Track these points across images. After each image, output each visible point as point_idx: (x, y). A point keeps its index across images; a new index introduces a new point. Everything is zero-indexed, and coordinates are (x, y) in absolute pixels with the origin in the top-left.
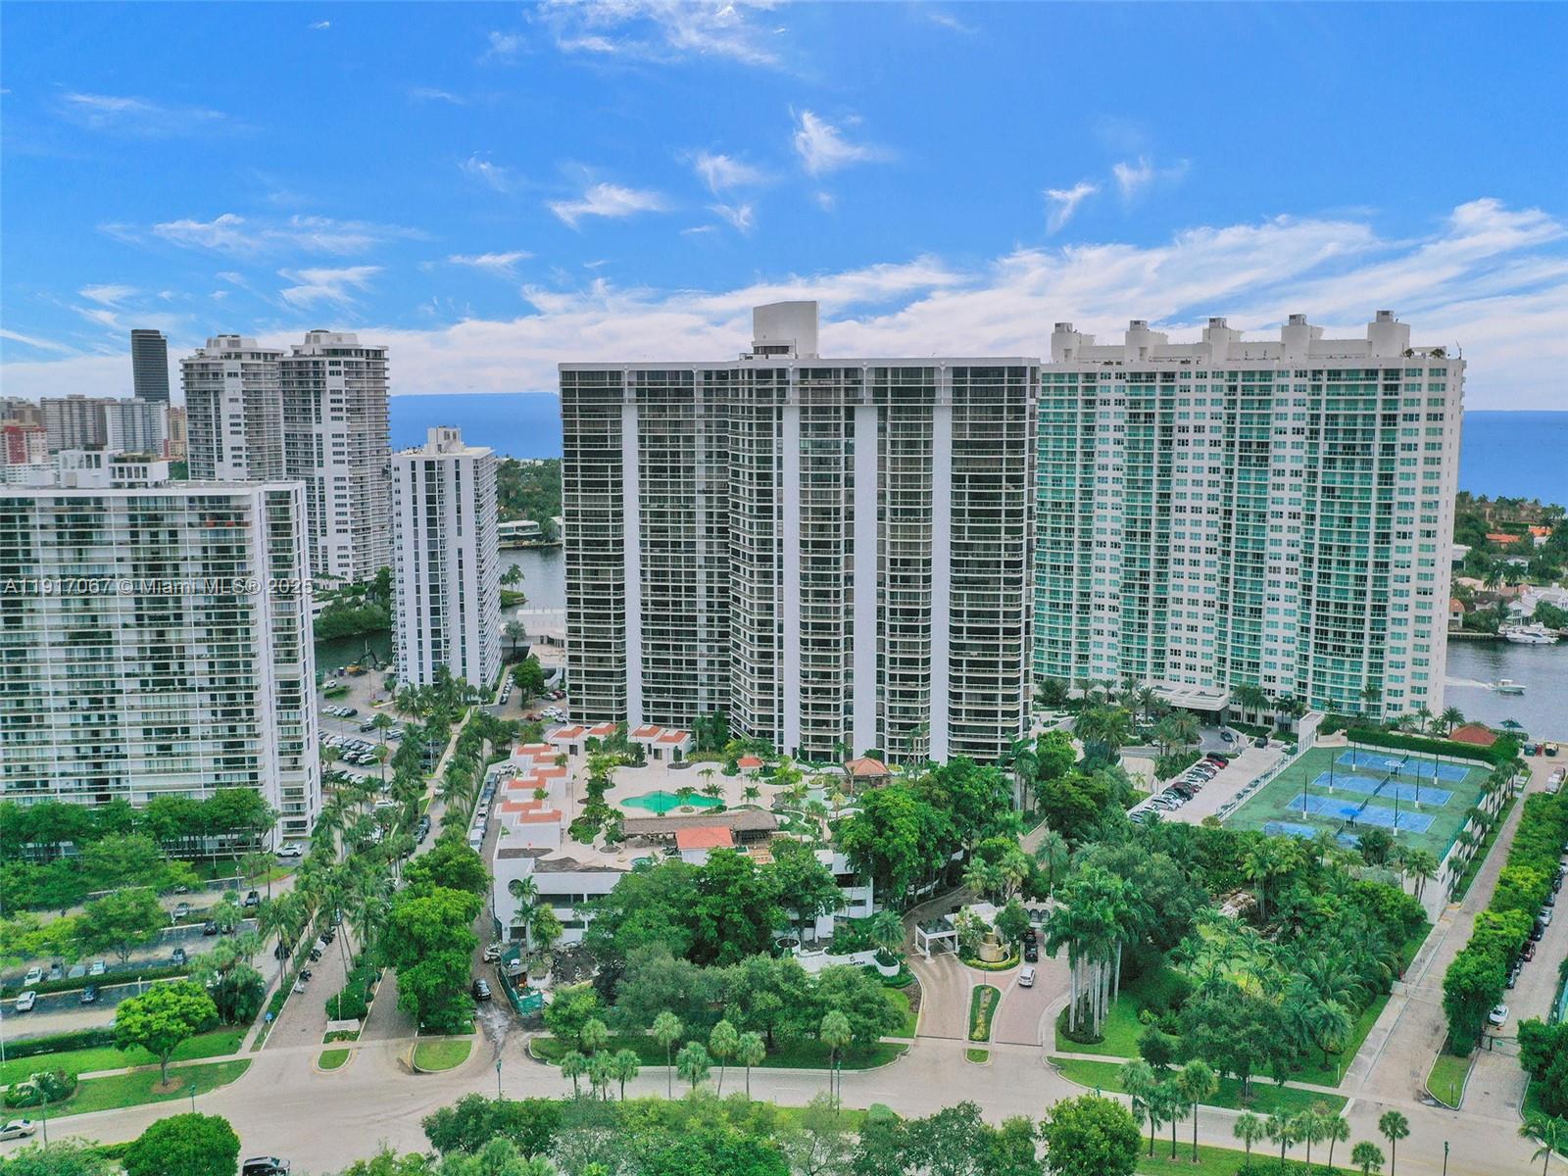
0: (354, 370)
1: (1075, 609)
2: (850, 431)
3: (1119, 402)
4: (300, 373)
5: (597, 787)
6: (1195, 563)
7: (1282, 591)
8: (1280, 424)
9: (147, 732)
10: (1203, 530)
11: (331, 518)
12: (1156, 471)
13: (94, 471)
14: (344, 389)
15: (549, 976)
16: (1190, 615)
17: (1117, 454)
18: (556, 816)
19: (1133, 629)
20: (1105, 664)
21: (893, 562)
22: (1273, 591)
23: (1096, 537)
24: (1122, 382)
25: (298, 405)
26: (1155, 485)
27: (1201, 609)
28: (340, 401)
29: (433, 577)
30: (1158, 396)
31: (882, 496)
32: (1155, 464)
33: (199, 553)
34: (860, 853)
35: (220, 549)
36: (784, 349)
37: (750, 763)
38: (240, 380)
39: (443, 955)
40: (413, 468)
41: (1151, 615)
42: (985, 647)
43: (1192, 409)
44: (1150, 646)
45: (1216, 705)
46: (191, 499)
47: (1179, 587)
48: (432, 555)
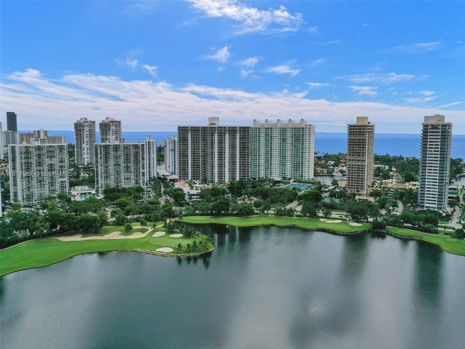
0: (116, 126)
1: (257, 166)
2: (225, 136)
3: (264, 132)
4: (105, 126)
5: (190, 186)
6: (276, 158)
7: (289, 162)
8: (288, 136)
9: (125, 179)
10: (277, 153)
12: (270, 143)
13: (117, 141)
14: (114, 129)
16: (275, 166)
17: (264, 141)
19: (266, 169)
20: (262, 175)
21: (231, 155)
22: (287, 162)
23: (261, 154)
24: (264, 129)
25: (105, 132)
26: (270, 145)
27: (277, 165)
28: (114, 131)
29: (149, 162)
30: (270, 131)
31: (229, 145)
32: (269, 142)
33: (133, 153)
35: (136, 152)
36: (215, 124)
40: (146, 143)
41: (269, 166)
42: (244, 167)
43: (275, 133)
44: (269, 171)
45: (279, 180)
46: (132, 145)
47: (273, 162)
48: (149, 158)
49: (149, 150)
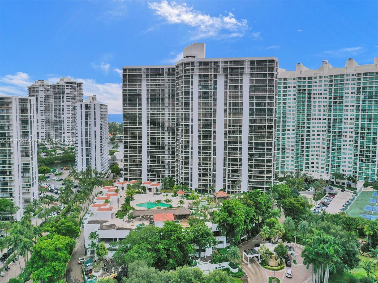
0: (73, 88)
1: (281, 150)
2: (215, 82)
3: (294, 87)
4: (58, 89)
5: (128, 200)
6: (319, 135)
7: (348, 143)
8: (347, 91)
10: (321, 125)
11: (66, 129)
12: (306, 107)
14: (70, 93)
15: (101, 271)
16: (317, 151)
17: (294, 102)
18: (110, 209)
19: (299, 155)
20: (290, 167)
21: (230, 126)
22: (345, 143)
23: (287, 128)
24: (295, 80)
25: (58, 98)
26: (306, 111)
27: (321, 149)
28: (69, 96)
29: (87, 139)
30: (307, 84)
31: (226, 104)
32: (306, 105)
34: (223, 224)
36: (194, 56)
37: (181, 193)
38: (43, 92)
39: (53, 264)
40: (81, 106)
41: (305, 151)
42: (260, 154)
43: (318, 88)
44: (304, 161)
45: (327, 179)
47: (314, 143)
48: (87, 132)
49: (86, 119)
